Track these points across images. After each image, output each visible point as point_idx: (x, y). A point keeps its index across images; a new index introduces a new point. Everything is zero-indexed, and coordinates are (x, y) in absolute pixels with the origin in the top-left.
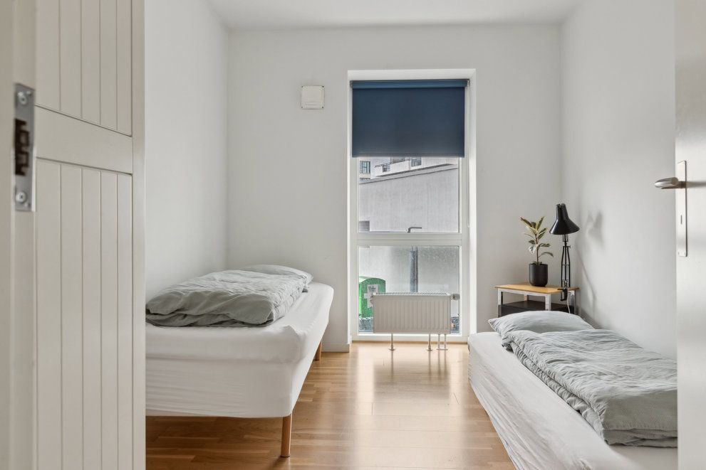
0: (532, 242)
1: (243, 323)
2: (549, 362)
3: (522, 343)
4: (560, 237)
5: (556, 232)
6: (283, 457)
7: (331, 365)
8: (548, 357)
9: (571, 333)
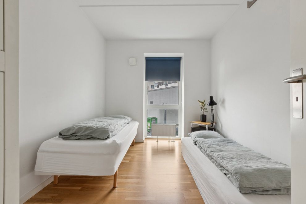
0: (201, 108)
1: (98, 138)
2: (211, 152)
3: (200, 143)
4: (211, 106)
5: (209, 105)
6: (114, 188)
7: (137, 147)
8: (210, 149)
9: (216, 139)
